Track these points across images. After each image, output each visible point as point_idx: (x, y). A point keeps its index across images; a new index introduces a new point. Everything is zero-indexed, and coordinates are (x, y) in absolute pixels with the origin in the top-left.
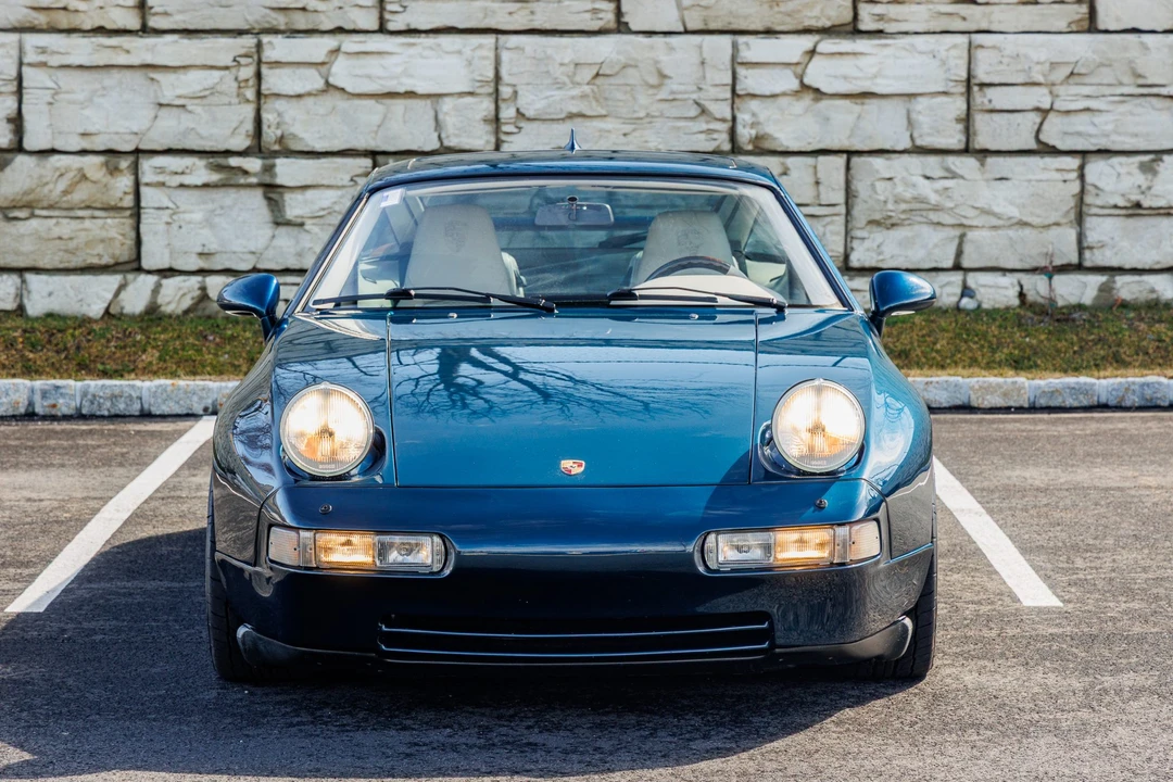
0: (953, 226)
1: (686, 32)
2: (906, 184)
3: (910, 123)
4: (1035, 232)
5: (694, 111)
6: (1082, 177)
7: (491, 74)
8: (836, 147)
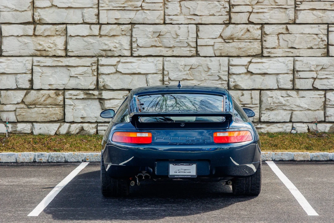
0: (289, 110)
1: (216, 56)
2: (276, 98)
3: (278, 82)
4: (312, 112)
5: (217, 78)
6: (325, 97)
7: (162, 68)
8: (257, 88)
